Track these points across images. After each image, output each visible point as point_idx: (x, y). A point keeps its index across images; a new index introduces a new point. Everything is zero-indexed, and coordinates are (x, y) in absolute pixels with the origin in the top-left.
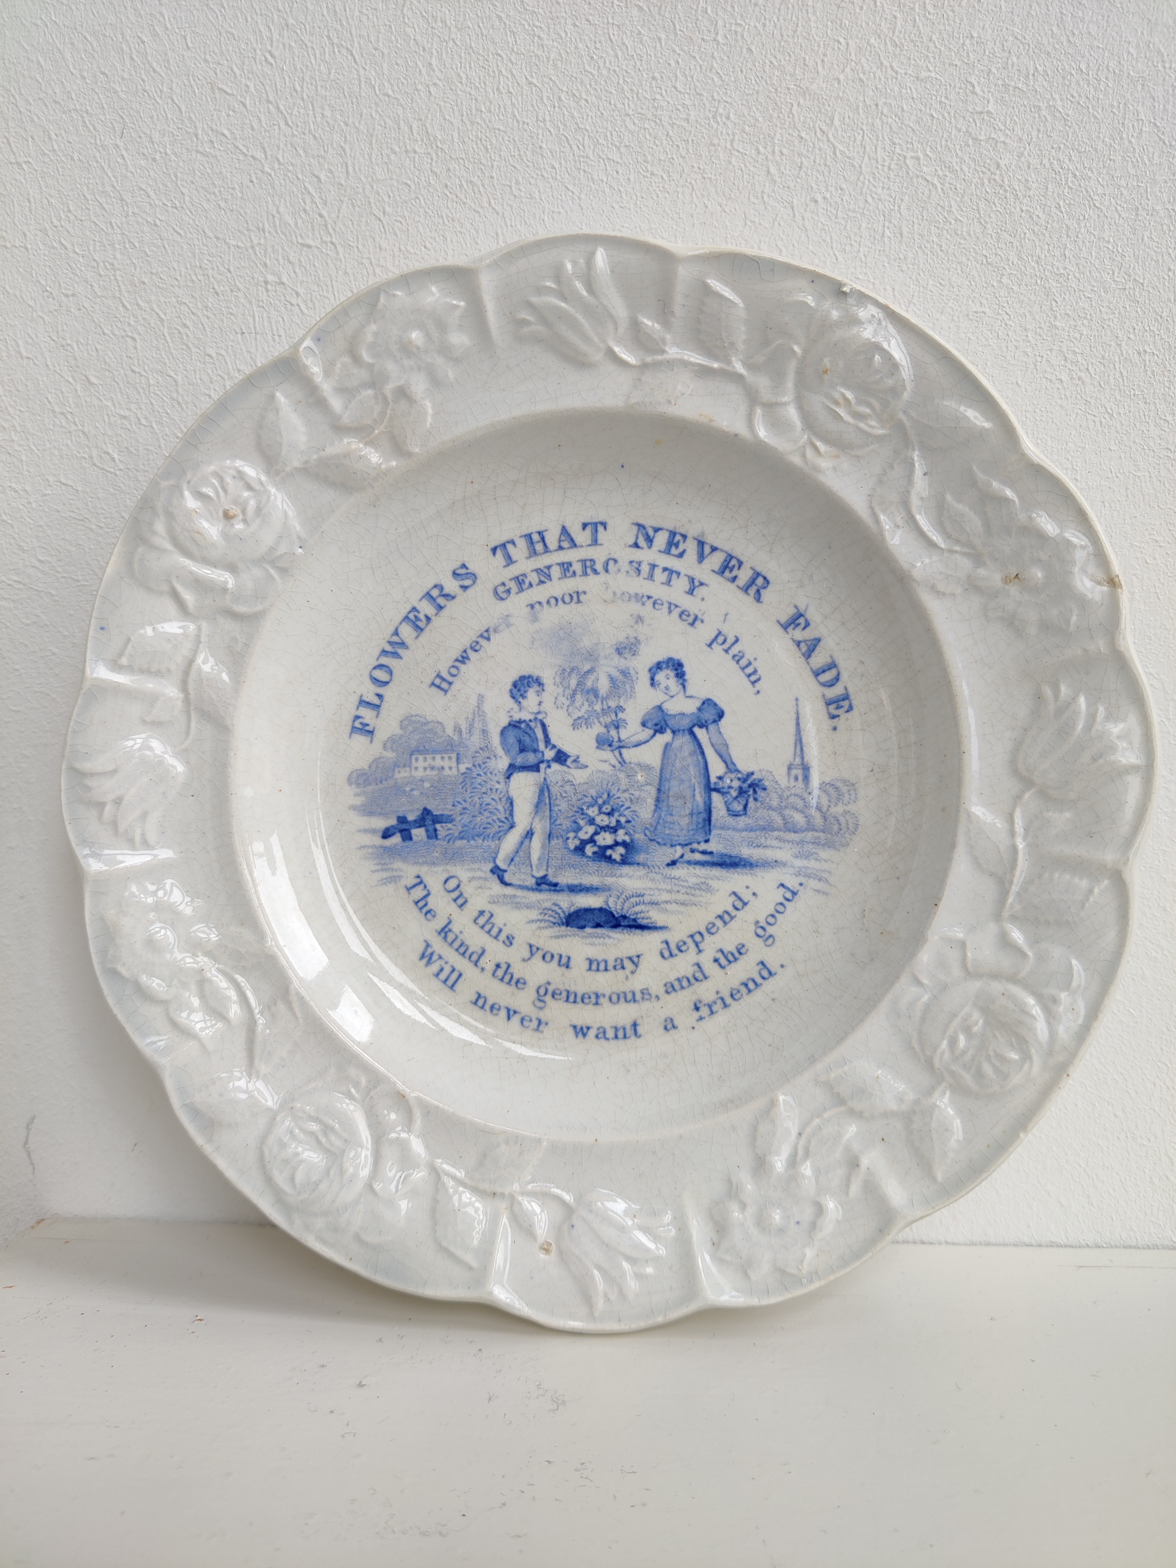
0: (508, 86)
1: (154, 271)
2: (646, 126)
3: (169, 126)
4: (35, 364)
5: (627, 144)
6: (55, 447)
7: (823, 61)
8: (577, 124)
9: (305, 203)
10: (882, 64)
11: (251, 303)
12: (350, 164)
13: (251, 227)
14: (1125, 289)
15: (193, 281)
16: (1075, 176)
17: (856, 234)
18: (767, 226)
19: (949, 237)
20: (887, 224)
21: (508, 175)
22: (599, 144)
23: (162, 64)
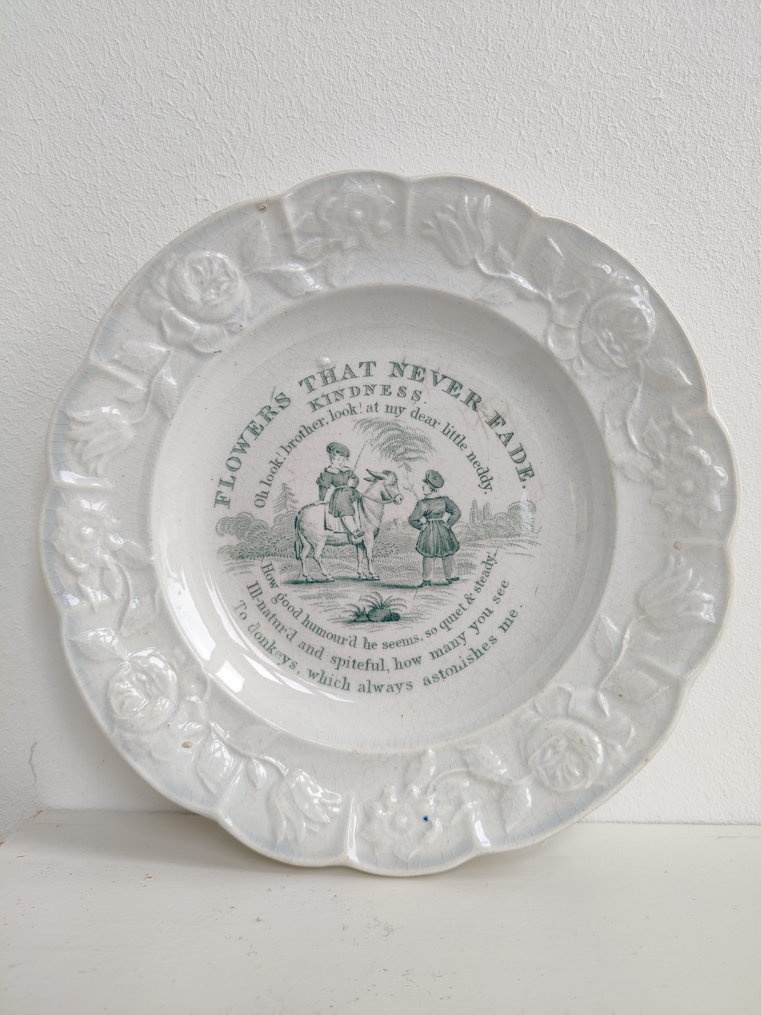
0: (354, 76)
1: (122, 191)
2: (442, 103)
3: (133, 98)
4: (43, 250)
5: (430, 114)
6: (56, 304)
7: (555, 64)
8: (398, 101)
9: (222, 149)
10: (592, 67)
11: (186, 213)
12: (251, 124)
13: (186, 164)
14: (746, 211)
15: (148, 198)
16: (714, 140)
17: (576, 175)
18: (519, 168)
19: (635, 177)
20: (595, 168)
21: (354, 133)
22: (412, 114)
23: (130, 58)
